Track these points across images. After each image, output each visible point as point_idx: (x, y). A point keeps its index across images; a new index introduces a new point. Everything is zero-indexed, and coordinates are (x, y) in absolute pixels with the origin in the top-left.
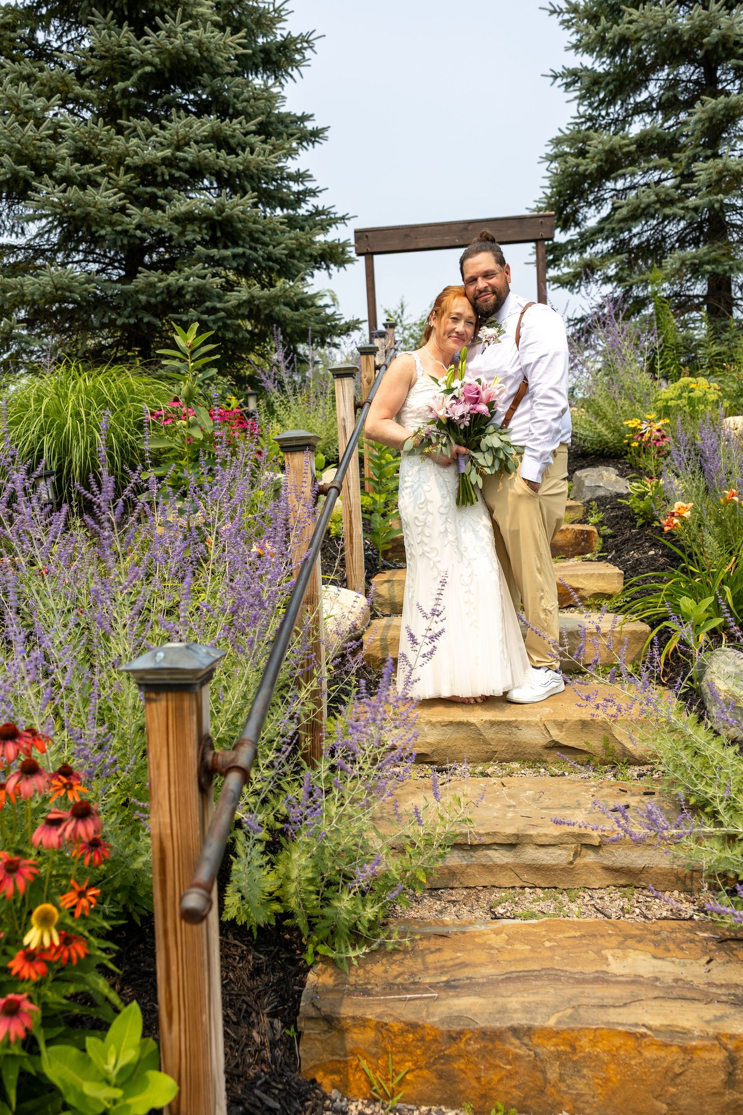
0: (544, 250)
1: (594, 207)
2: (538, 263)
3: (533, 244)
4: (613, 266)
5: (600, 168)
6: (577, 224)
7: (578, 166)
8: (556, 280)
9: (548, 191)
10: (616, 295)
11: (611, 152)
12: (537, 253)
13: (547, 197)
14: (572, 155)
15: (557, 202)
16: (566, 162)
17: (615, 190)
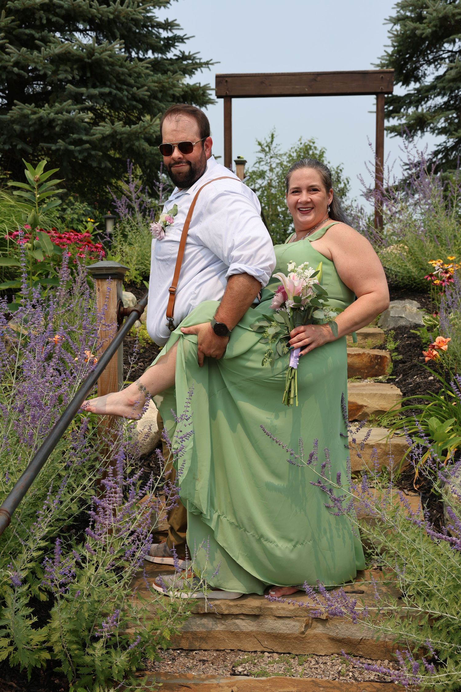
0: (383, 103)
1: (433, 66)
2: (377, 112)
3: (374, 96)
4: (442, 120)
5: (434, 33)
6: (417, 79)
7: (416, 29)
8: (393, 129)
9: (390, 50)
10: (448, 145)
11: (445, 19)
12: (377, 104)
13: (388, 54)
14: (412, 20)
15: (397, 59)
16: (405, 26)
17: (452, 51)
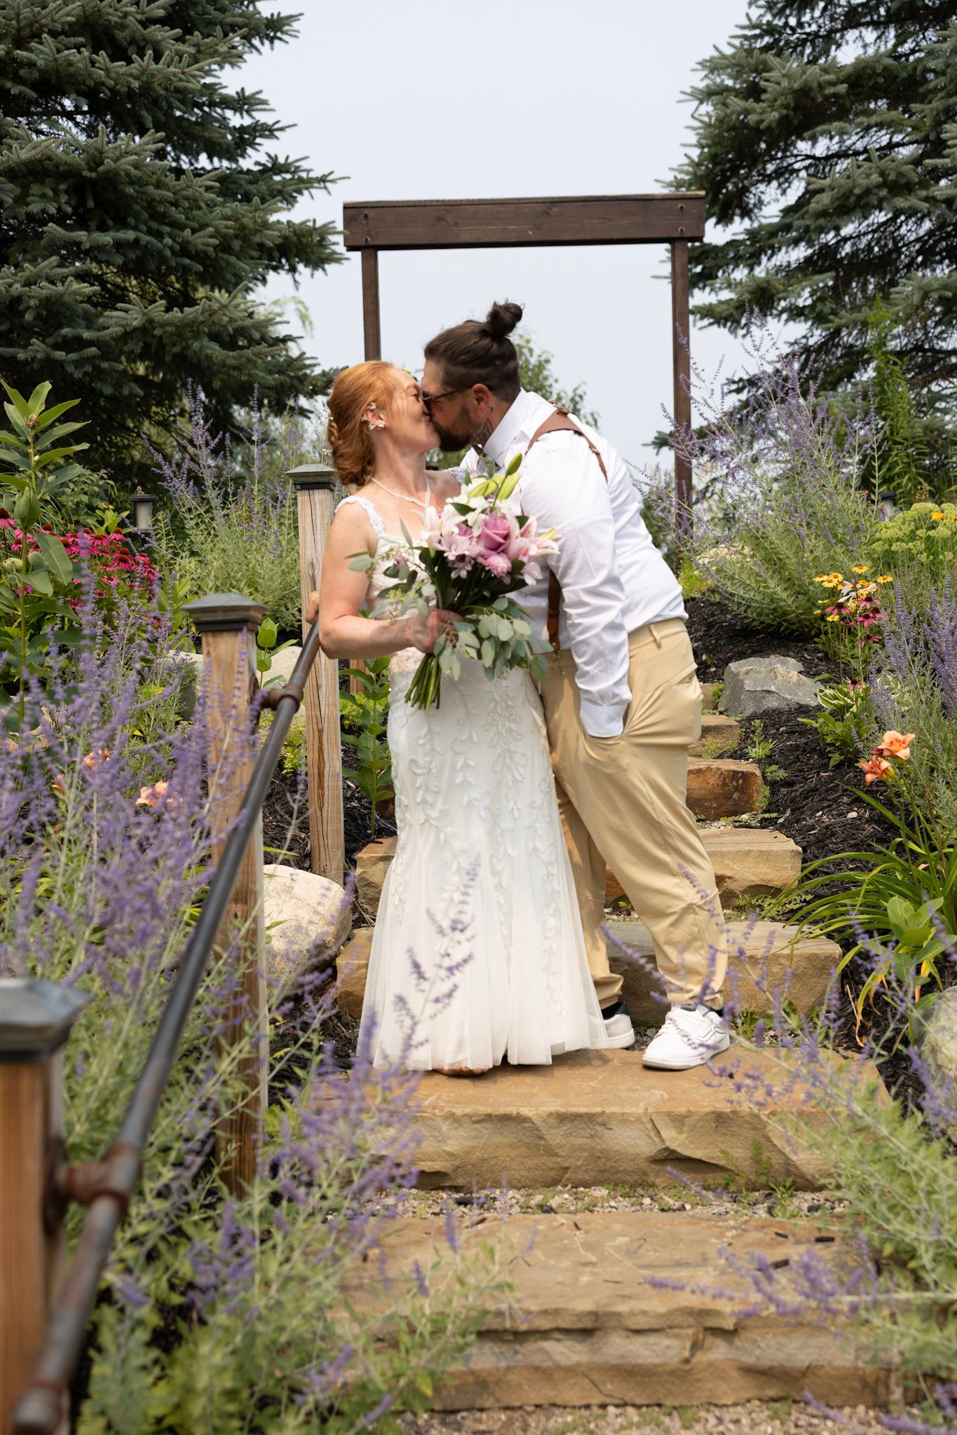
0: (685, 259)
1: (774, 184)
2: (673, 278)
3: (667, 246)
4: (806, 293)
5: (784, 120)
6: (746, 213)
7: (747, 112)
8: (707, 312)
9: (695, 153)
10: (811, 342)
11: (803, 93)
12: (673, 260)
13: (691, 163)
14: (737, 93)
15: (709, 173)
16: (725, 105)
17: (813, 157)
